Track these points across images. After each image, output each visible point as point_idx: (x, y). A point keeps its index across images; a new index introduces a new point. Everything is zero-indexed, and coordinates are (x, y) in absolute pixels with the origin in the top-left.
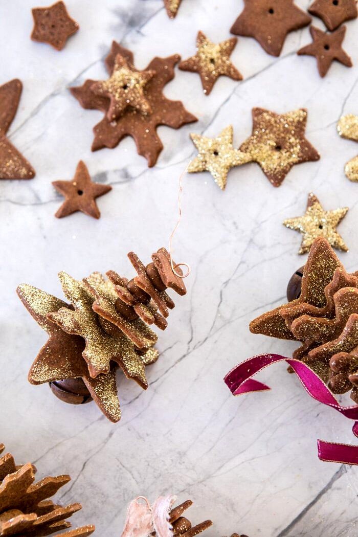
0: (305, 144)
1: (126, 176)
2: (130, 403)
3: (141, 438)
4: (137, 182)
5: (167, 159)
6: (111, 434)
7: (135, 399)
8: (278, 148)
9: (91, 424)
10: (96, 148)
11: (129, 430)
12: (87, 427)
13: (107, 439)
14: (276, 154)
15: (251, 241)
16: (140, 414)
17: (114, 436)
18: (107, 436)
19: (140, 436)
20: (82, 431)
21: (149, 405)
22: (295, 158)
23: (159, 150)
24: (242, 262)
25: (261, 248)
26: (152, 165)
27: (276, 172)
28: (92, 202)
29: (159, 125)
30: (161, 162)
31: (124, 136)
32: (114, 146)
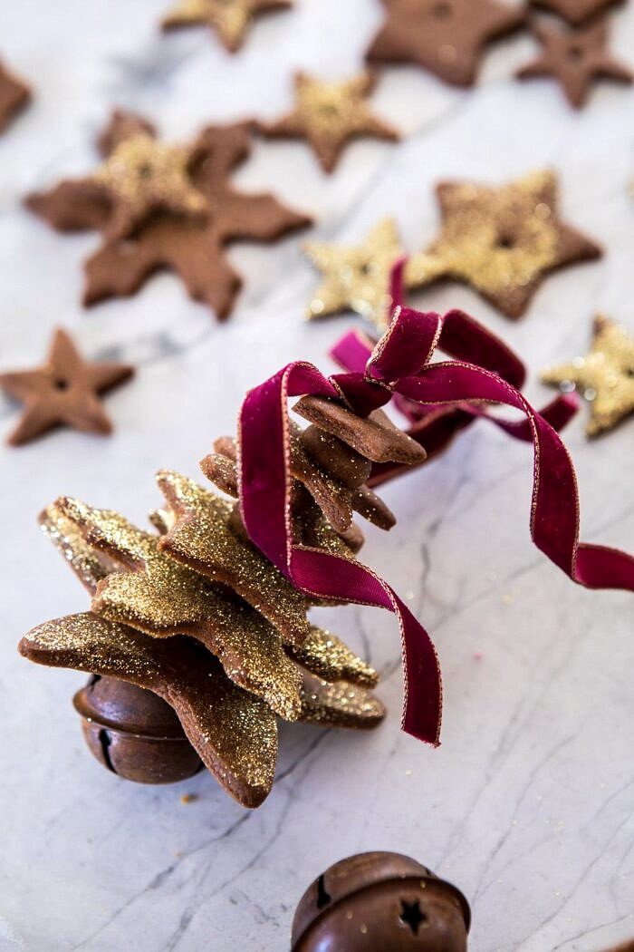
0: (562, 231)
1: (167, 347)
2: (229, 833)
3: (267, 918)
4: (195, 357)
5: (257, 302)
6: (185, 922)
7: (239, 823)
8: (506, 241)
9: (129, 903)
10: (96, 298)
11: (233, 902)
12: (119, 912)
13: (177, 937)
14: (502, 257)
16: (258, 856)
17: (193, 925)
18: (174, 928)
19: (263, 914)
20: (107, 924)
21: (279, 832)
22: (545, 257)
23: (235, 286)
26: (223, 315)
27: (513, 289)
28: (91, 403)
29: (230, 240)
30: (242, 310)
31: (155, 269)
32: (133, 290)
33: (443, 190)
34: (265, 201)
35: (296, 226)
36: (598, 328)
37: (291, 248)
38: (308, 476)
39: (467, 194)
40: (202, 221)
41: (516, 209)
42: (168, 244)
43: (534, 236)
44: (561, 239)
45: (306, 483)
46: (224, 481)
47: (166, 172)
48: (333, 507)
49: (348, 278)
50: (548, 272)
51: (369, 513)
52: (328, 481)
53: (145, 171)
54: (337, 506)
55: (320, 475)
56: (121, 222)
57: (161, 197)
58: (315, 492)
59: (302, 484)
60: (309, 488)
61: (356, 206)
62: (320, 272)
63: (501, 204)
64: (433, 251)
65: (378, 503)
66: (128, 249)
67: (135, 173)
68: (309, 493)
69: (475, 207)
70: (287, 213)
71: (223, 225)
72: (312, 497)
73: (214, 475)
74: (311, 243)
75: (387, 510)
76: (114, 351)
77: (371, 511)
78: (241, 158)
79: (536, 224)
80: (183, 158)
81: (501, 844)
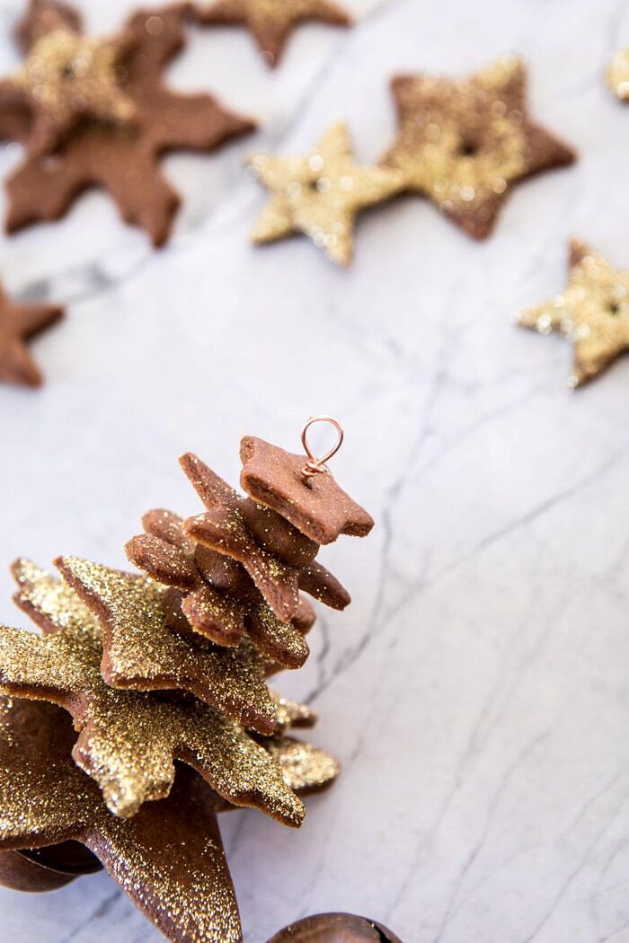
0: (532, 132)
1: (100, 280)
5: (197, 224)
8: (469, 148)
10: (21, 223)
14: (466, 166)
15: (442, 379)
22: (515, 166)
23: (172, 206)
24: (428, 431)
25: (470, 389)
26: (161, 240)
27: (477, 205)
28: (17, 350)
29: (165, 151)
30: (181, 235)
31: (82, 188)
32: (60, 213)
33: (400, 84)
34: (203, 103)
35: (236, 133)
36: (576, 256)
37: (233, 157)
38: (247, 556)
39: (426, 88)
40: (134, 130)
41: (481, 108)
42: (98, 158)
43: (500, 140)
44: (530, 144)
45: (244, 563)
46: (153, 567)
47: (91, 73)
48: (276, 592)
49: (297, 196)
50: (516, 182)
51: (319, 593)
52: (270, 561)
53: (67, 72)
54: (280, 590)
55: (261, 554)
56: (43, 133)
57: (86, 103)
58: (255, 575)
59: (241, 564)
60: (249, 570)
61: (304, 105)
62: (264, 187)
63: (464, 104)
64: (388, 162)
65: (330, 580)
66: (52, 165)
67: (56, 76)
68: (249, 575)
69: (435, 104)
70: (228, 117)
71: (157, 133)
72: (252, 580)
73: (141, 561)
74: (254, 153)
75: (340, 587)
76: (41, 287)
77: (322, 590)
78: (174, 49)
79: (502, 126)
80: (109, 56)
81: (473, 857)
